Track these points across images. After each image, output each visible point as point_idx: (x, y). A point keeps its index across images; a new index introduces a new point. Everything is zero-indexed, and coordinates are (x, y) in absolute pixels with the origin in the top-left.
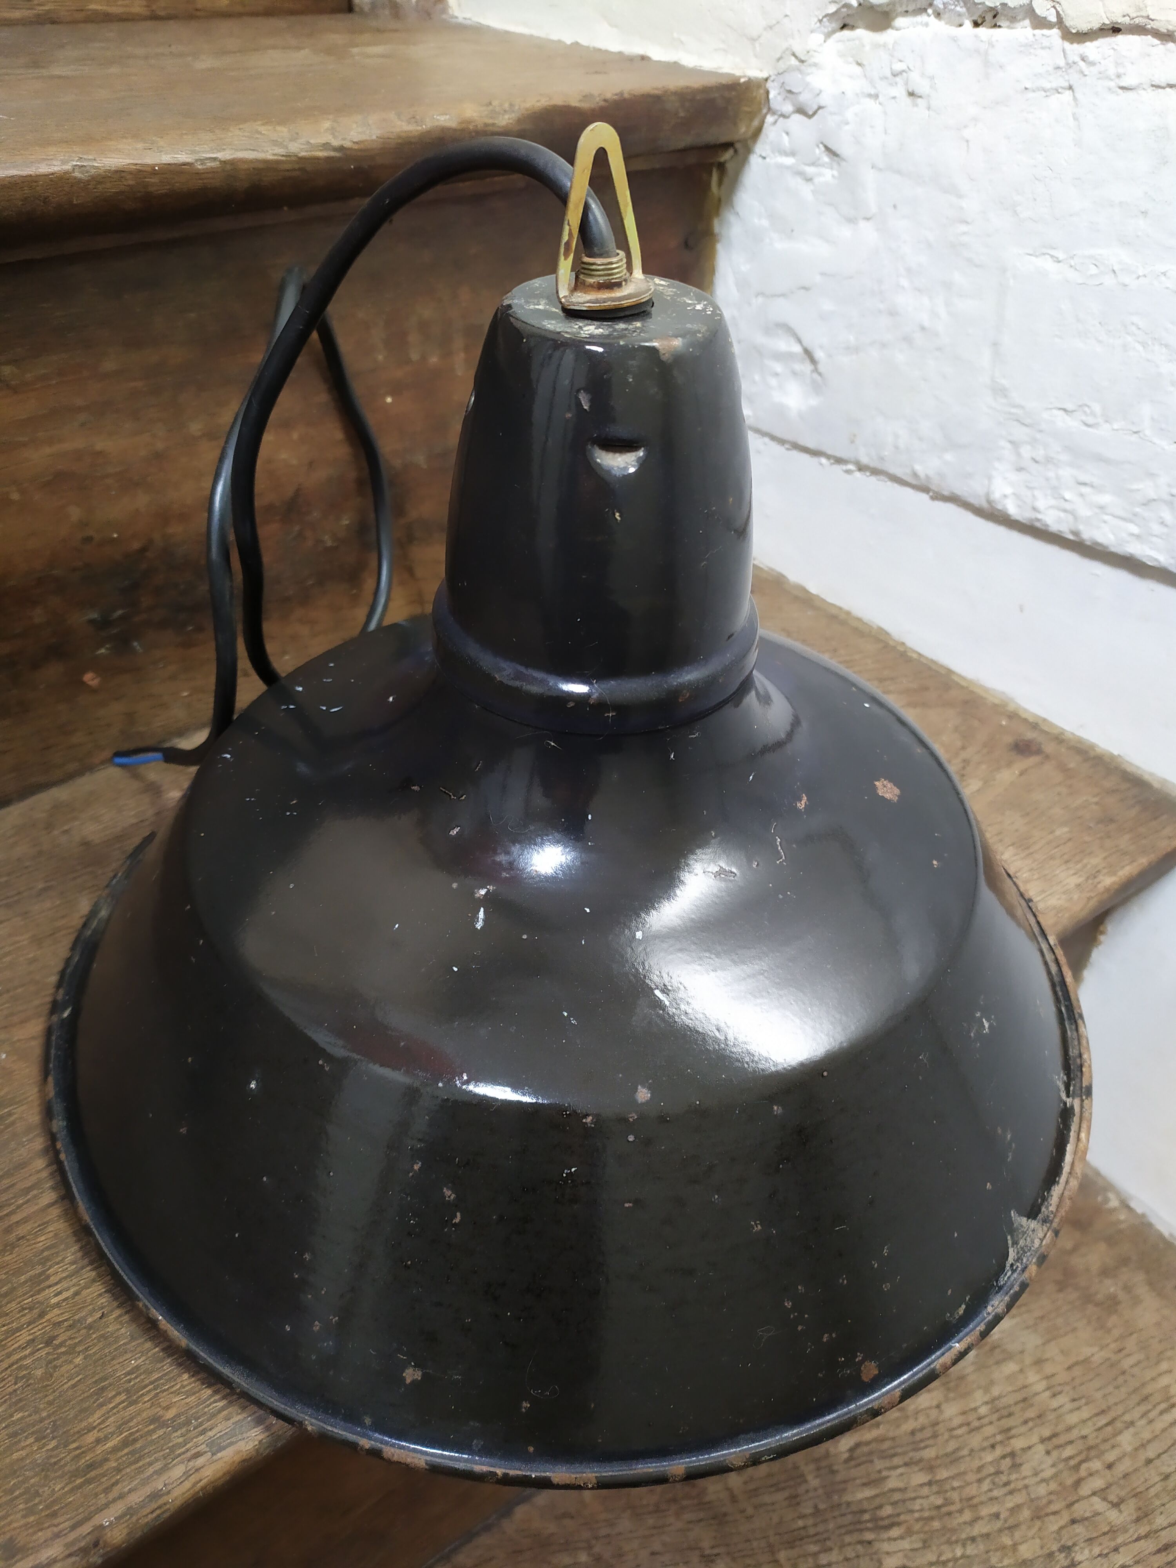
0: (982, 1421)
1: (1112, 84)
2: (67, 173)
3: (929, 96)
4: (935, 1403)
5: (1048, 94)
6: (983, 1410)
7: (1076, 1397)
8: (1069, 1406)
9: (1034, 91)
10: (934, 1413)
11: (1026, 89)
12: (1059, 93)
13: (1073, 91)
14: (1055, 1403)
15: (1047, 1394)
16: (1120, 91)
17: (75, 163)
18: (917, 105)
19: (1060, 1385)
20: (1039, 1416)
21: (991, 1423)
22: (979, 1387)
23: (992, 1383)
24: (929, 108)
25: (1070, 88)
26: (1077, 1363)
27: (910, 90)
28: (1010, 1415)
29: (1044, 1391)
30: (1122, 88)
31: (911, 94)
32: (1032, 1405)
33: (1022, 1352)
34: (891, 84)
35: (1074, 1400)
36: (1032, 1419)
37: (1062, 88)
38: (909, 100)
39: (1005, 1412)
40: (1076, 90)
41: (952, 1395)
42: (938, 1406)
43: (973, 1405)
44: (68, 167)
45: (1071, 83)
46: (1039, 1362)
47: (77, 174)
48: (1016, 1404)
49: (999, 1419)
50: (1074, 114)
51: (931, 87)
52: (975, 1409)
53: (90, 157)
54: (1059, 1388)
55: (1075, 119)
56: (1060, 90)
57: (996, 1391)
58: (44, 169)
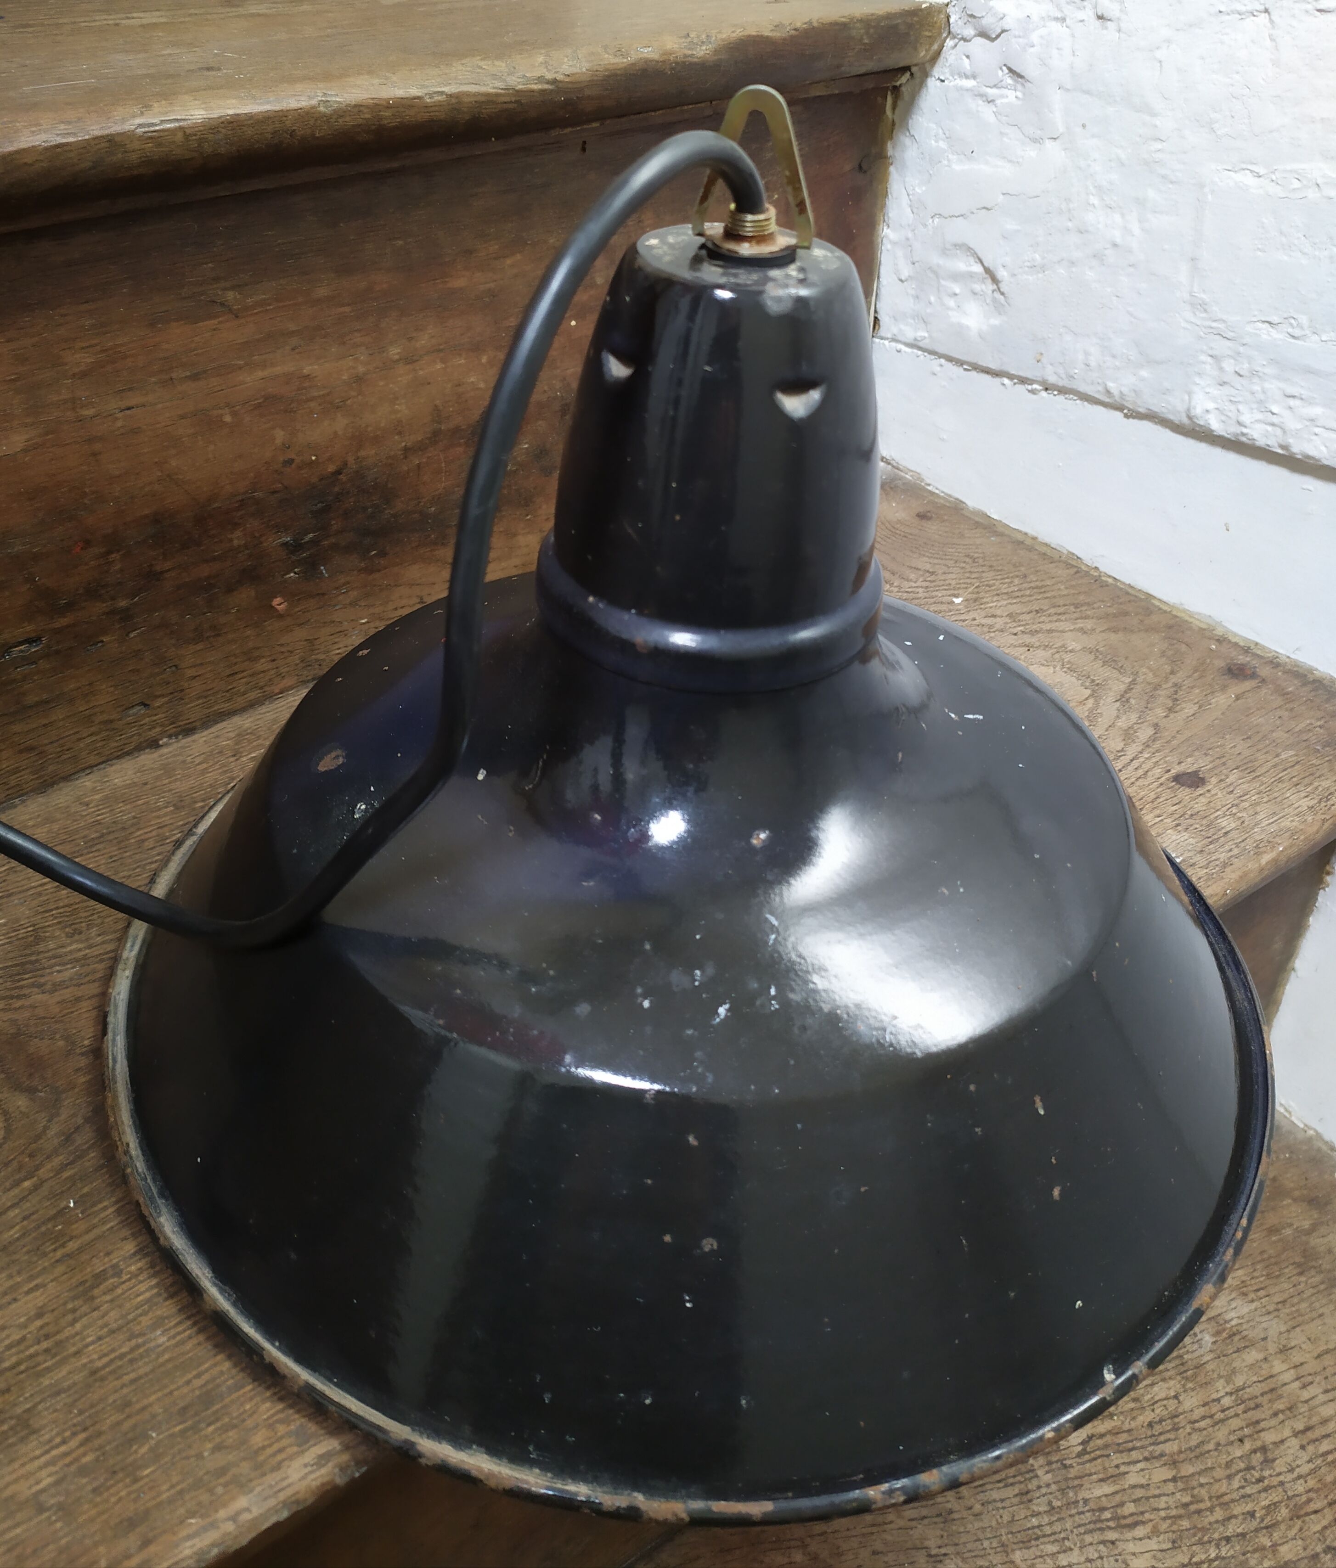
0: (1226, 1413)
1: (1309, 7)
2: (313, 107)
3: (1119, 19)
4: (1173, 1394)
5: (1243, 17)
6: (1227, 1401)
7: (1329, 1387)
8: (1322, 1398)
9: (1228, 14)
10: (1172, 1404)
11: (1220, 12)
12: (1254, 16)
13: (1269, 13)
14: (1305, 1395)
15: (1297, 1384)
16: (1318, 14)
17: (320, 99)
18: (1106, 28)
19: (1310, 1375)
20: (1290, 1409)
21: (1237, 1415)
22: (1220, 1377)
23: (1234, 1372)
24: (1119, 31)
25: (1266, 11)
26: (1327, 1352)
27: (1099, 14)
28: (1257, 1406)
29: (1293, 1381)
30: (1319, 11)
31: (1100, 17)
32: (1281, 1397)
33: (1264, 1339)
34: (1079, 8)
35: (1327, 1391)
36: (1282, 1411)
37: (1257, 11)
38: (1098, 23)
39: (1252, 1404)
40: (1272, 13)
41: (1190, 1385)
42: (1176, 1397)
43: (1215, 1396)
44: (314, 102)
45: (1267, 6)
46: (1284, 1350)
47: (322, 109)
48: (1262, 1395)
49: (1245, 1412)
50: (1270, 36)
51: (1121, 11)
52: (1218, 1400)
53: (333, 93)
54: (1310, 1379)
55: (1272, 39)
56: (1255, 13)
57: (1239, 1381)
58: (292, 104)
